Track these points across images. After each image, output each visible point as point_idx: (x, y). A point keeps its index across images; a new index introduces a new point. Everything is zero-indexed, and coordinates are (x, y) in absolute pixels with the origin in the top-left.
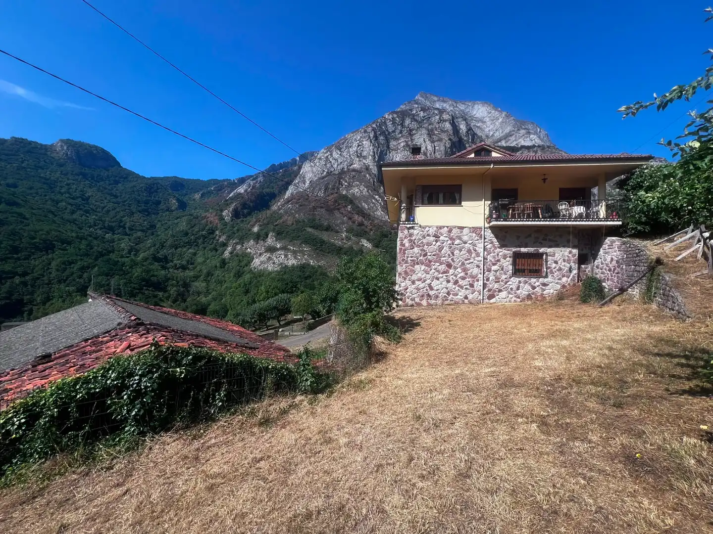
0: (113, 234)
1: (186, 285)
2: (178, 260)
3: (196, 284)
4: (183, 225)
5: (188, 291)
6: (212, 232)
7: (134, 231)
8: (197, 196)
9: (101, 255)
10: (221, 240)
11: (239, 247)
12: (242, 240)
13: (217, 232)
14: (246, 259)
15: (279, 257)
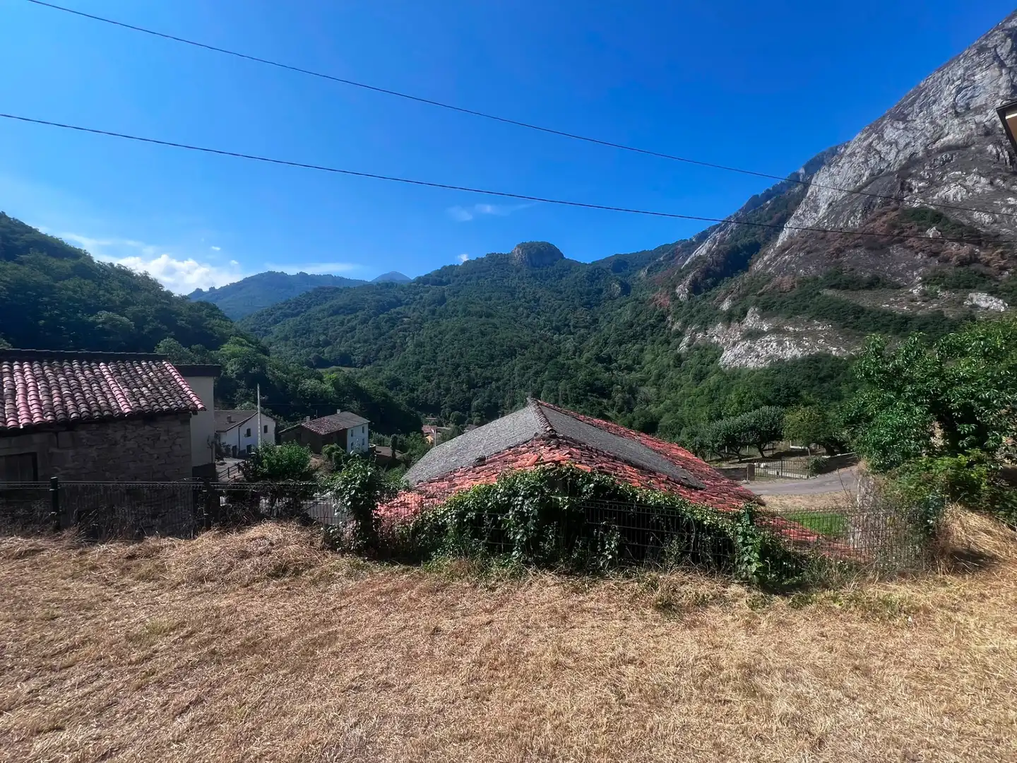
0: (560, 334)
1: (633, 391)
2: (623, 359)
3: (644, 389)
4: (627, 315)
5: (635, 399)
6: (662, 318)
7: (578, 329)
8: (643, 274)
9: (551, 358)
10: (674, 328)
11: (700, 336)
12: (704, 326)
13: (669, 318)
14: (711, 353)
15: (767, 346)
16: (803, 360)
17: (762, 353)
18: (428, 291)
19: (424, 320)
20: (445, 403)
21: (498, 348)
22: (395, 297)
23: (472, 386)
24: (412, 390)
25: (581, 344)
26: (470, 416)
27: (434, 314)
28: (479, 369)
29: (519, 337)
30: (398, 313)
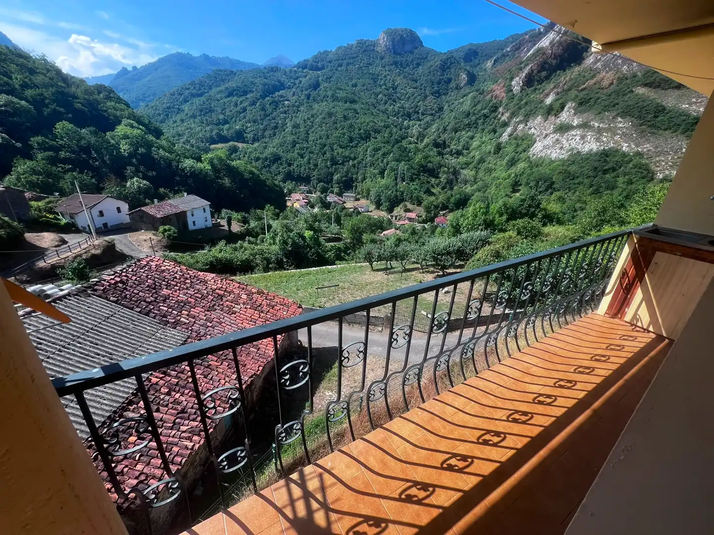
0: (410, 120)
1: (456, 173)
2: (455, 145)
3: (465, 172)
4: (467, 104)
5: (457, 179)
6: (495, 109)
7: (425, 116)
8: (489, 64)
9: (397, 141)
10: (503, 118)
11: (521, 127)
12: (527, 117)
13: (501, 110)
14: (524, 142)
15: (572, 139)
16: (596, 154)
17: (566, 144)
18: (306, 76)
19: (301, 104)
20: (314, 176)
21: (356, 131)
22: (279, 81)
23: (334, 162)
24: (290, 165)
25: (426, 129)
26: (332, 187)
27: (308, 98)
28: (341, 149)
29: (374, 122)
30: (282, 96)
